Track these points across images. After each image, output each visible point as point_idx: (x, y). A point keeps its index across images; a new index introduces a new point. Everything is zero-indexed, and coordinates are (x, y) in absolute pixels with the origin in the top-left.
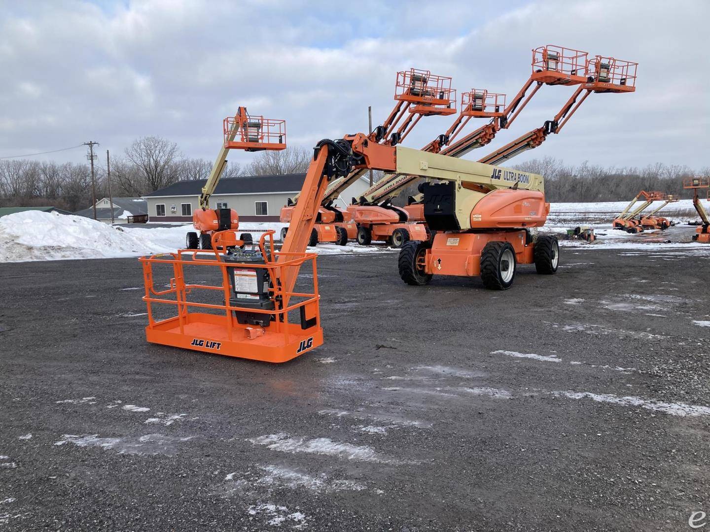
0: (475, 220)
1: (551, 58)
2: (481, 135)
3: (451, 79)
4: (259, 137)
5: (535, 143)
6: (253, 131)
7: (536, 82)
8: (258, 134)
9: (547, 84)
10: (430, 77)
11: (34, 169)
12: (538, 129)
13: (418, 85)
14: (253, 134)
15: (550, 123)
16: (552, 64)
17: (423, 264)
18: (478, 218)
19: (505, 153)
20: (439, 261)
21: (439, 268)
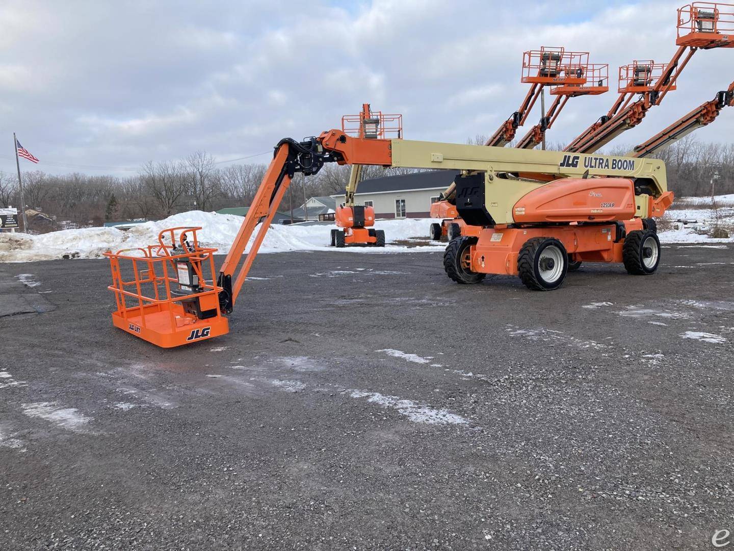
0: (517, 213)
1: (705, 17)
2: (629, 114)
3: (588, 53)
4: (378, 133)
5: (706, 118)
6: (371, 127)
7: (690, 47)
8: (377, 130)
9: (701, 48)
10: (564, 54)
11: (262, 172)
12: (708, 102)
13: (551, 64)
14: (371, 130)
15: (725, 94)
16: (707, 25)
17: (468, 261)
18: (520, 211)
19: (671, 134)
20: (483, 258)
21: (483, 265)
